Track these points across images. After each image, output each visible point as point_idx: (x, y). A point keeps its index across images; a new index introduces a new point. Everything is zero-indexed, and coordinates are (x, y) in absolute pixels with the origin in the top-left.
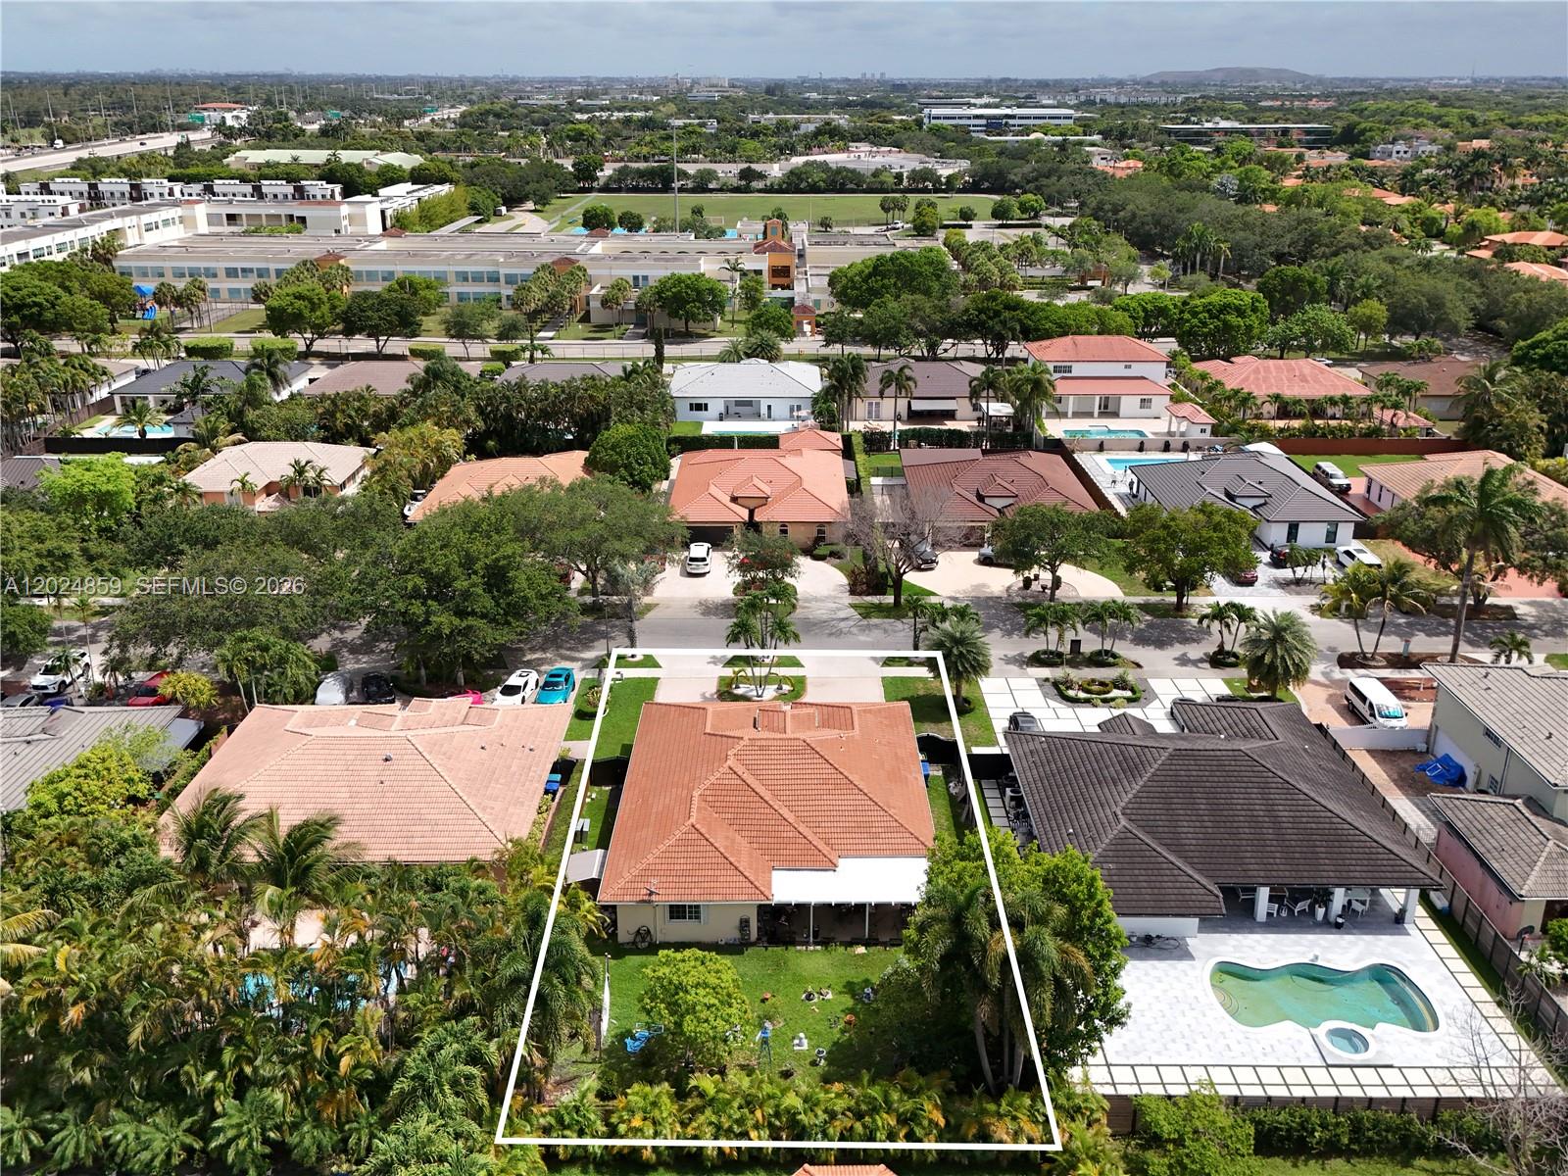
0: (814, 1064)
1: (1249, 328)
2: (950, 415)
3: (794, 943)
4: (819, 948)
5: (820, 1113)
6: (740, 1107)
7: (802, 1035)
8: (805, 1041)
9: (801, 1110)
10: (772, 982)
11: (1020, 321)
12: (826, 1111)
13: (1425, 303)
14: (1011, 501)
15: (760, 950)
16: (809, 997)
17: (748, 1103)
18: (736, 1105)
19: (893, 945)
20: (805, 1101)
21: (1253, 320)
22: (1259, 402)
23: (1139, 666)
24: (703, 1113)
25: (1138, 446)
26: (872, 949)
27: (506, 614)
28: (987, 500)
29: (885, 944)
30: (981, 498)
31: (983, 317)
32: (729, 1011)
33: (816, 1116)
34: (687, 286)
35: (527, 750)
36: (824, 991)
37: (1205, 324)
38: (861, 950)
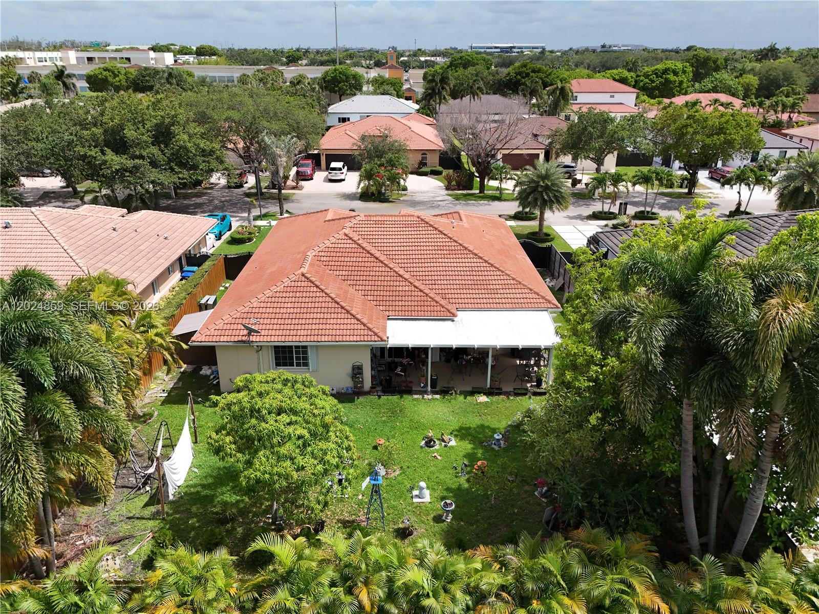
0: (438, 519)
1: (681, 83)
3: (410, 392)
4: (438, 396)
5: (459, 595)
6: (333, 584)
7: (423, 484)
8: (427, 493)
9: (427, 588)
10: (387, 430)
11: (541, 79)
12: (468, 591)
13: (781, 75)
15: (373, 398)
16: (429, 443)
17: (345, 579)
18: (325, 580)
19: (517, 395)
20: (435, 575)
21: (683, 78)
22: (703, 105)
24: (274, 592)
26: (495, 398)
27: (170, 161)
28: (540, 138)
29: (508, 394)
30: (535, 136)
31: (519, 77)
32: (322, 445)
33: (454, 600)
34: (340, 73)
35: (162, 238)
36: (446, 438)
37: (653, 81)
38: (483, 398)
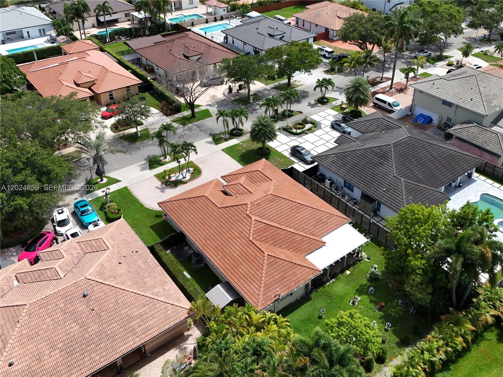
0: (386, 330)
2: (116, 21)
3: (324, 283)
4: (333, 280)
14: (199, 56)
16: (354, 303)
23: (301, 112)
25: (205, 21)
26: (351, 270)
28: (190, 58)
30: (187, 58)
38: (348, 272)
